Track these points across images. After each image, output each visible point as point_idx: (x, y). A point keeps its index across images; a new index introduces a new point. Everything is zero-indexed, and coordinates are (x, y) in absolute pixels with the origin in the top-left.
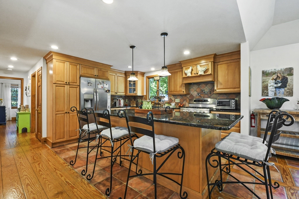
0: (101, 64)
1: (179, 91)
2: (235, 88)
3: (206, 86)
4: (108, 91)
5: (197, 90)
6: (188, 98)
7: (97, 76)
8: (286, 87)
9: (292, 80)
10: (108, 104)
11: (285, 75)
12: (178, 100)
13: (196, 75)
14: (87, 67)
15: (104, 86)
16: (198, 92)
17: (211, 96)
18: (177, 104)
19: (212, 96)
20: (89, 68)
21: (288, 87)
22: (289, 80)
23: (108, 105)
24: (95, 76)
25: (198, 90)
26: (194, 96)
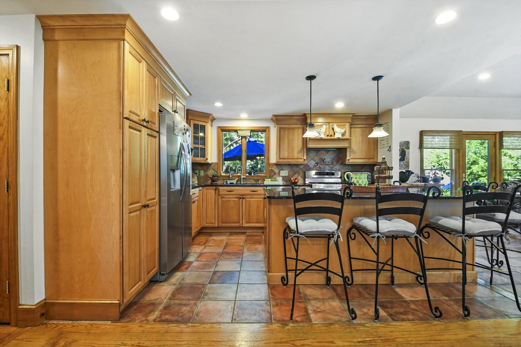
1: (297, 159)
2: (369, 159)
3: (327, 153)
5: (315, 158)
6: (301, 170)
8: (404, 160)
9: (409, 153)
11: (404, 148)
12: (285, 173)
13: (328, 138)
14: (166, 86)
16: (317, 161)
17: (333, 167)
18: (284, 178)
19: (335, 167)
20: (168, 91)
21: (406, 160)
22: (406, 153)
24: (175, 111)
25: (317, 159)
26: (310, 166)
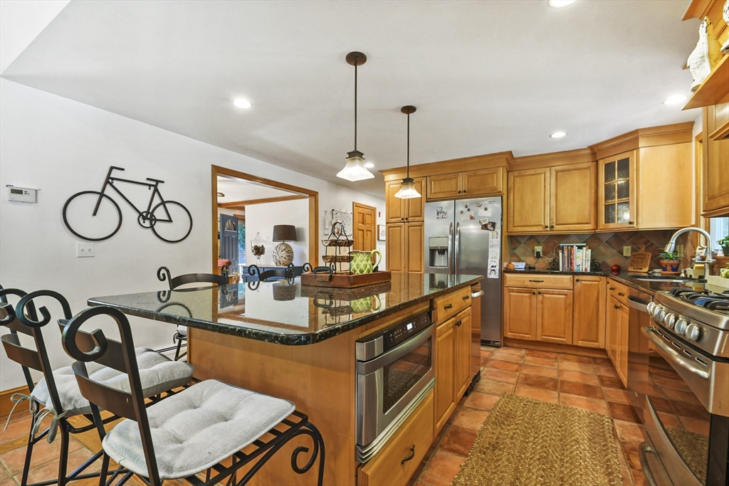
0: (476, 160)
4: (489, 226)
7: (465, 191)
10: (489, 260)
14: (442, 177)
15: (480, 214)
20: (447, 179)
23: (490, 264)
24: (460, 192)
